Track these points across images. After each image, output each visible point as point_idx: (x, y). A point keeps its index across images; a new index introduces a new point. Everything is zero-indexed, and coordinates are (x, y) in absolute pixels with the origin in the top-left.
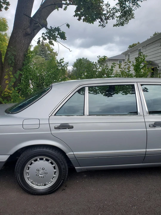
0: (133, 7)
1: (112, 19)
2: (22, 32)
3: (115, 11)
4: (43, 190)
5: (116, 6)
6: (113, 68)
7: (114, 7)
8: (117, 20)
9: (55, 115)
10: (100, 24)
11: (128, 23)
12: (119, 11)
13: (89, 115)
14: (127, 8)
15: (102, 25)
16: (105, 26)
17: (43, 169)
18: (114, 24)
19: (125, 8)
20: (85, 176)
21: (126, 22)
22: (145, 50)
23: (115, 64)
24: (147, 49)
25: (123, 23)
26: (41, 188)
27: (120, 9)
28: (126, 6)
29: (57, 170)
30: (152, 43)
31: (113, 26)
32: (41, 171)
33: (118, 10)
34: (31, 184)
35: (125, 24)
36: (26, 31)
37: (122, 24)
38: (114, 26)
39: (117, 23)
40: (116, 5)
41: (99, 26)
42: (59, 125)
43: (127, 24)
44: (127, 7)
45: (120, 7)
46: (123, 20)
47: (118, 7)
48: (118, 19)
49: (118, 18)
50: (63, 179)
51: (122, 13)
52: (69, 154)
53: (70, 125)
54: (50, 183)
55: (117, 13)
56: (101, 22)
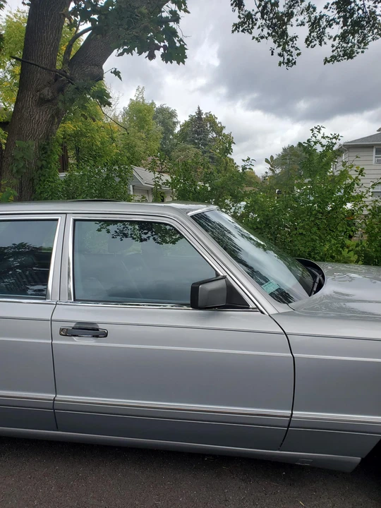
0: (376, 7)
1: (321, 45)
3: (325, 23)
5: (325, 12)
7: (322, 14)
8: (333, 46)
10: (281, 59)
11: (365, 50)
12: (338, 23)
14: (360, 12)
15: (286, 61)
16: (295, 63)
18: (326, 59)
19: (352, 12)
21: (359, 48)
25: (352, 52)
27: (339, 18)
28: (356, 8)
31: (325, 64)
33: (333, 19)
35: (358, 53)
36: (40, 94)
37: (350, 55)
38: (326, 61)
39: (334, 53)
40: (326, 7)
43: (362, 52)
44: (359, 8)
45: (338, 13)
46: (350, 44)
47: (332, 14)
48: (336, 43)
49: (335, 40)
51: (346, 28)
55: (330, 27)
56: (285, 54)
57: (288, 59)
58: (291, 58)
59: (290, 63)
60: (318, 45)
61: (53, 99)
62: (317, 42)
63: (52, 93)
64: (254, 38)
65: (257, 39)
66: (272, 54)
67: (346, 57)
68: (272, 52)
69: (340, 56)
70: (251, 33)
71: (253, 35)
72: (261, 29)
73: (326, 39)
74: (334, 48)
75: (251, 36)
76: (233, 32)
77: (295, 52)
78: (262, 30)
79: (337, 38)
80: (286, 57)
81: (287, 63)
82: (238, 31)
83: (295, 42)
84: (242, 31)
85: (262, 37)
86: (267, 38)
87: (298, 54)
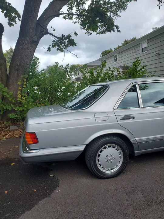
2: (29, 39)
4: (112, 174)
6: (114, 72)
9: (117, 109)
10: (86, 32)
13: (143, 107)
15: (88, 32)
16: (91, 33)
17: (111, 155)
18: (97, 32)
20: (132, 162)
22: (120, 56)
23: (115, 69)
24: (123, 55)
26: (109, 172)
29: (122, 155)
30: (128, 49)
32: (110, 158)
34: (102, 170)
36: (33, 39)
37: (104, 32)
39: (100, 31)
41: (86, 34)
42: (123, 116)
49: (100, 27)
50: (127, 163)
52: (132, 140)
53: (132, 116)
54: (116, 167)
61: (37, 41)
63: (37, 38)
64: (73, 22)
68: (81, 28)
70: (72, 20)
78: (76, 19)
85: (76, 22)
86: (78, 23)
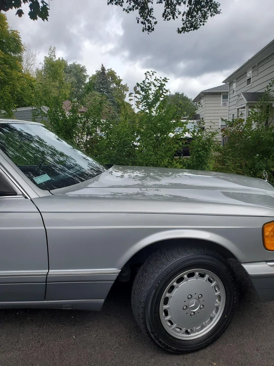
1: (174, 18)
3: (175, 2)
8: (183, 20)
10: (144, 27)
11: (205, 23)
12: (185, 2)
15: (147, 27)
16: (153, 30)
18: (178, 29)
21: (201, 22)
25: (197, 24)
35: (200, 25)
37: (195, 27)
38: (179, 32)
39: (184, 26)
41: (143, 31)
43: (204, 25)
48: (185, 17)
49: (183, 15)
51: (191, 6)
55: (179, 5)
56: (146, 23)
57: (149, 26)
58: (150, 25)
59: (150, 29)
60: (172, 19)
62: (171, 16)
64: (124, 9)
65: (126, 10)
66: (138, 22)
67: (192, 28)
68: (138, 21)
69: (188, 27)
70: (122, 6)
71: (124, 7)
72: (129, 2)
73: (177, 14)
74: (184, 22)
75: (122, 8)
76: (108, 4)
77: (153, 21)
78: (130, 4)
79: (185, 14)
80: (147, 25)
81: (148, 30)
82: (112, 4)
83: (152, 13)
84: (116, 4)
85: (130, 10)
87: (156, 23)
